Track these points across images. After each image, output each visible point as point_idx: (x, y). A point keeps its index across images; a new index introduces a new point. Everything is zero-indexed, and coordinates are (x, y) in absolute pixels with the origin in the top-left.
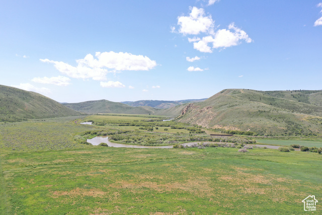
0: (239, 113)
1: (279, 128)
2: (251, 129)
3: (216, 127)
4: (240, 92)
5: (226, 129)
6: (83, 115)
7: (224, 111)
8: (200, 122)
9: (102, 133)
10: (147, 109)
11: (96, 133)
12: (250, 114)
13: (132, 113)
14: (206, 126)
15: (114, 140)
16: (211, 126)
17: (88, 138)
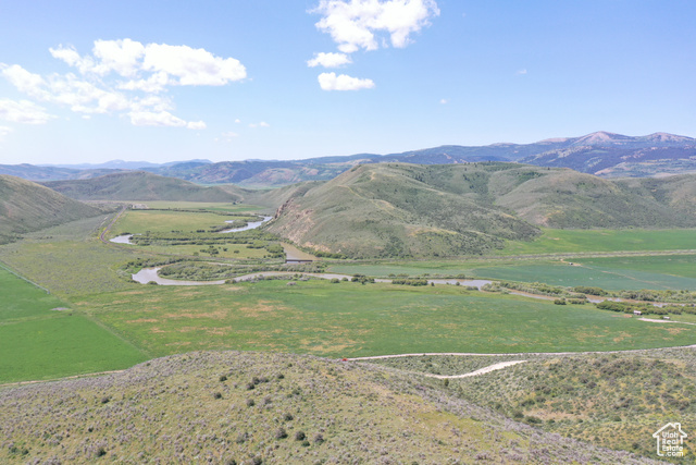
0: (341, 223)
1: (376, 247)
2: (343, 250)
3: (308, 245)
4: (369, 179)
5: (317, 248)
7: (324, 219)
8: (292, 235)
9: (150, 263)
10: (230, 192)
11: (140, 265)
12: (353, 226)
13: (201, 201)
14: (297, 242)
15: (164, 274)
16: (303, 242)
17: (132, 272)
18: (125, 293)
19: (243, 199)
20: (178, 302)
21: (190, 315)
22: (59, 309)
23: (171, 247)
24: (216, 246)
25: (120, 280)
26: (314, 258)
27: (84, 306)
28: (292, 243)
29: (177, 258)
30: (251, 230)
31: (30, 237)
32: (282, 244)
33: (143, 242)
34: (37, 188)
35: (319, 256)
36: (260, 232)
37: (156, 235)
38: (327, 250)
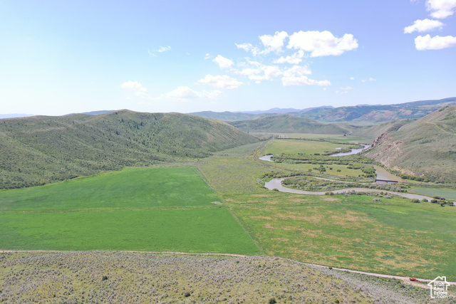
0: (426, 153)
2: (426, 175)
3: (396, 168)
5: (403, 172)
6: (262, 140)
7: (411, 149)
8: (384, 160)
9: (277, 176)
10: (342, 127)
11: (272, 176)
12: (437, 155)
13: (322, 133)
14: (388, 166)
15: (285, 183)
16: (392, 167)
17: (266, 181)
18: (257, 195)
19: (351, 132)
20: (289, 206)
21: (294, 217)
22: (216, 203)
23: (295, 165)
24: (325, 166)
25: (257, 186)
26: (400, 180)
27: (229, 202)
28: (383, 166)
29: (296, 173)
30: (352, 155)
31: (216, 154)
32: (375, 167)
33: (278, 160)
34: (225, 125)
35: (404, 178)
36: (359, 157)
37: (287, 156)
38: (412, 174)
